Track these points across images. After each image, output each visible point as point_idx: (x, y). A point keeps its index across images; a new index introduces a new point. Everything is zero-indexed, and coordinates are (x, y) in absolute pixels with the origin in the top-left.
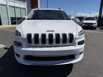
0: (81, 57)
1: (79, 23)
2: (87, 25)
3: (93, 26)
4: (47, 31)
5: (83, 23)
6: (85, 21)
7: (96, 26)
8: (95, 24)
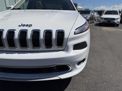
0: (80, 68)
1: (98, 19)
2: (107, 21)
3: (114, 22)
4: (19, 26)
5: (102, 18)
6: (104, 16)
7: (118, 22)
8: (117, 19)
